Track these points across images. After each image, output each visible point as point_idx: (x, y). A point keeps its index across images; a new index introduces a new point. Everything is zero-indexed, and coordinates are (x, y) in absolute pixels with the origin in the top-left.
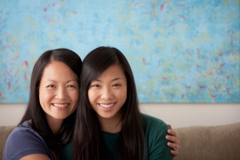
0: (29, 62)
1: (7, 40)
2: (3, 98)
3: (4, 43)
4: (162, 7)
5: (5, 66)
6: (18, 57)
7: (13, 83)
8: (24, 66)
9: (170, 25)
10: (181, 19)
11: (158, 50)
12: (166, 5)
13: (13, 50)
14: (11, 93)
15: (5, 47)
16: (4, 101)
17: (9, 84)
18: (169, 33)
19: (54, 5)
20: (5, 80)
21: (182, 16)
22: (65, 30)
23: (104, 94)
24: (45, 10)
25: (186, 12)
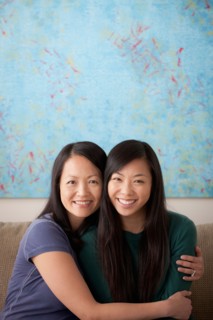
0: (34, 153)
1: (11, 129)
2: (6, 192)
3: (8, 132)
4: (179, 93)
5: (8, 157)
6: (22, 148)
7: (16, 176)
8: (29, 157)
9: (188, 113)
10: (201, 107)
11: (174, 141)
12: (183, 91)
13: (17, 141)
14: (14, 187)
15: (8, 138)
16: (7, 195)
17: (13, 177)
18: (187, 122)
19: (61, 91)
20: (9, 173)
21: (201, 104)
22: (73, 119)
23: (124, 189)
24: (52, 97)
25: (205, 99)
